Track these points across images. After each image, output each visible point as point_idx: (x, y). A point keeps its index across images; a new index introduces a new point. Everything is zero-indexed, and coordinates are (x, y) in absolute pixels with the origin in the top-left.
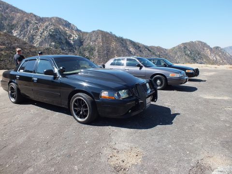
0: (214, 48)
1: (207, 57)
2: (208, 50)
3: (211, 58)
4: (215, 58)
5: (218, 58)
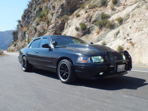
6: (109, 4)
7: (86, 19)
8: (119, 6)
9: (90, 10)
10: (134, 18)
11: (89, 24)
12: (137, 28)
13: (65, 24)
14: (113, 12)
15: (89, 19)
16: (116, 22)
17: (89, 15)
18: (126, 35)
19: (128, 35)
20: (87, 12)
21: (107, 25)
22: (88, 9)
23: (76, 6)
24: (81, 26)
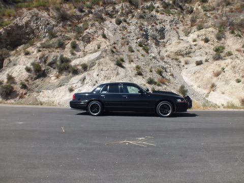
6: (66, 47)
7: (39, 59)
8: (78, 51)
9: (44, 49)
10: (101, 67)
11: (44, 65)
12: (105, 76)
13: (3, 60)
14: (73, 56)
15: (43, 60)
16: (80, 68)
17: (44, 55)
18: (95, 82)
19: (96, 82)
20: (40, 51)
21: (70, 69)
22: (40, 47)
23: (21, 40)
24: (34, 67)
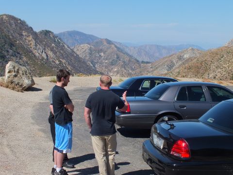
0: (41, 32)
1: (28, 53)
2: (30, 38)
3: (37, 54)
4: (44, 55)
5: (50, 54)
